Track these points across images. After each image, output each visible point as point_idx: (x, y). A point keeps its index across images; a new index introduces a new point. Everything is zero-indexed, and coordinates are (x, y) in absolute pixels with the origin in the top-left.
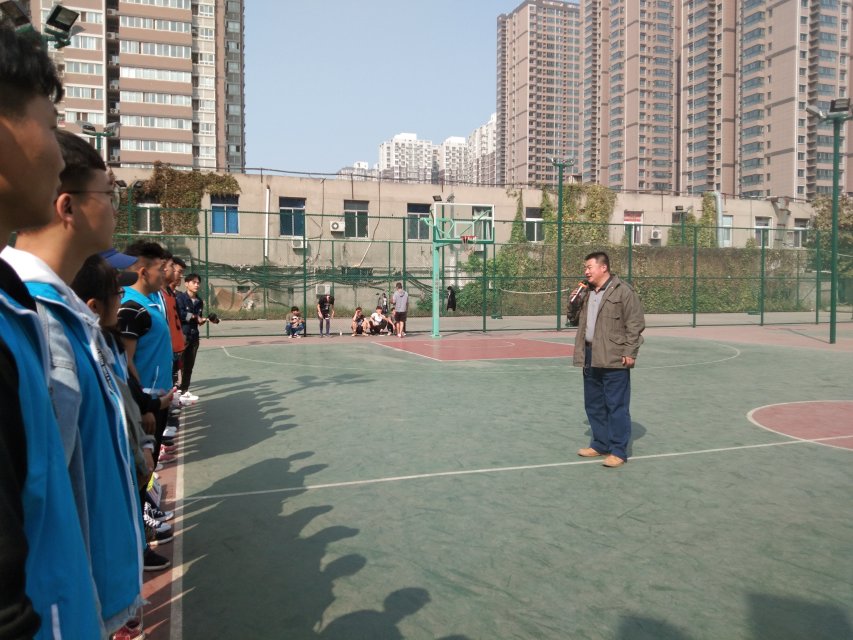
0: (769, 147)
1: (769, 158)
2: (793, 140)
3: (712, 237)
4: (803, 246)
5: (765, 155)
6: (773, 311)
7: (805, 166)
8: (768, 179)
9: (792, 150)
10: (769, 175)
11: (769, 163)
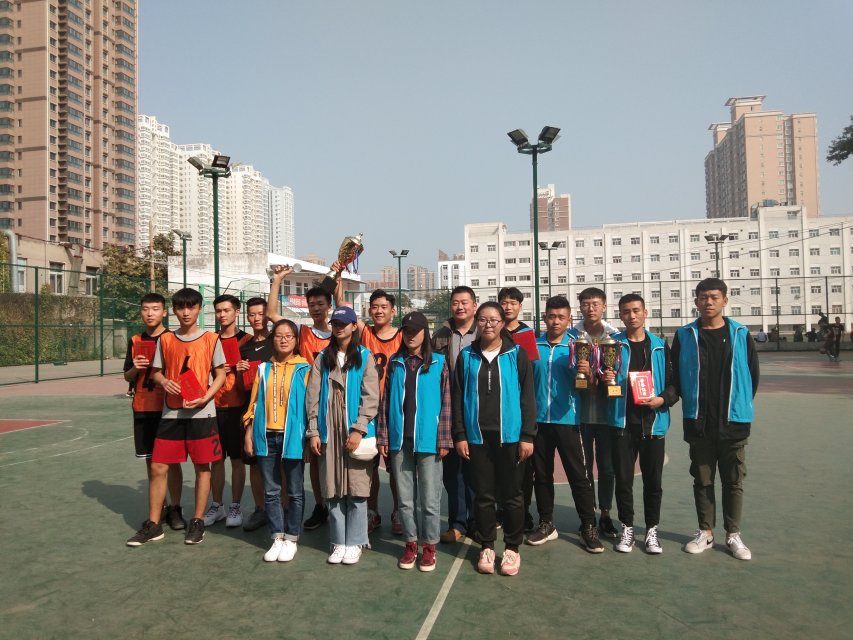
0: (20, 191)
1: (20, 203)
2: (45, 188)
3: (5, 281)
4: (94, 294)
5: (16, 200)
6: (73, 360)
7: (57, 216)
8: (20, 224)
9: (44, 198)
10: (20, 220)
11: (20, 207)
